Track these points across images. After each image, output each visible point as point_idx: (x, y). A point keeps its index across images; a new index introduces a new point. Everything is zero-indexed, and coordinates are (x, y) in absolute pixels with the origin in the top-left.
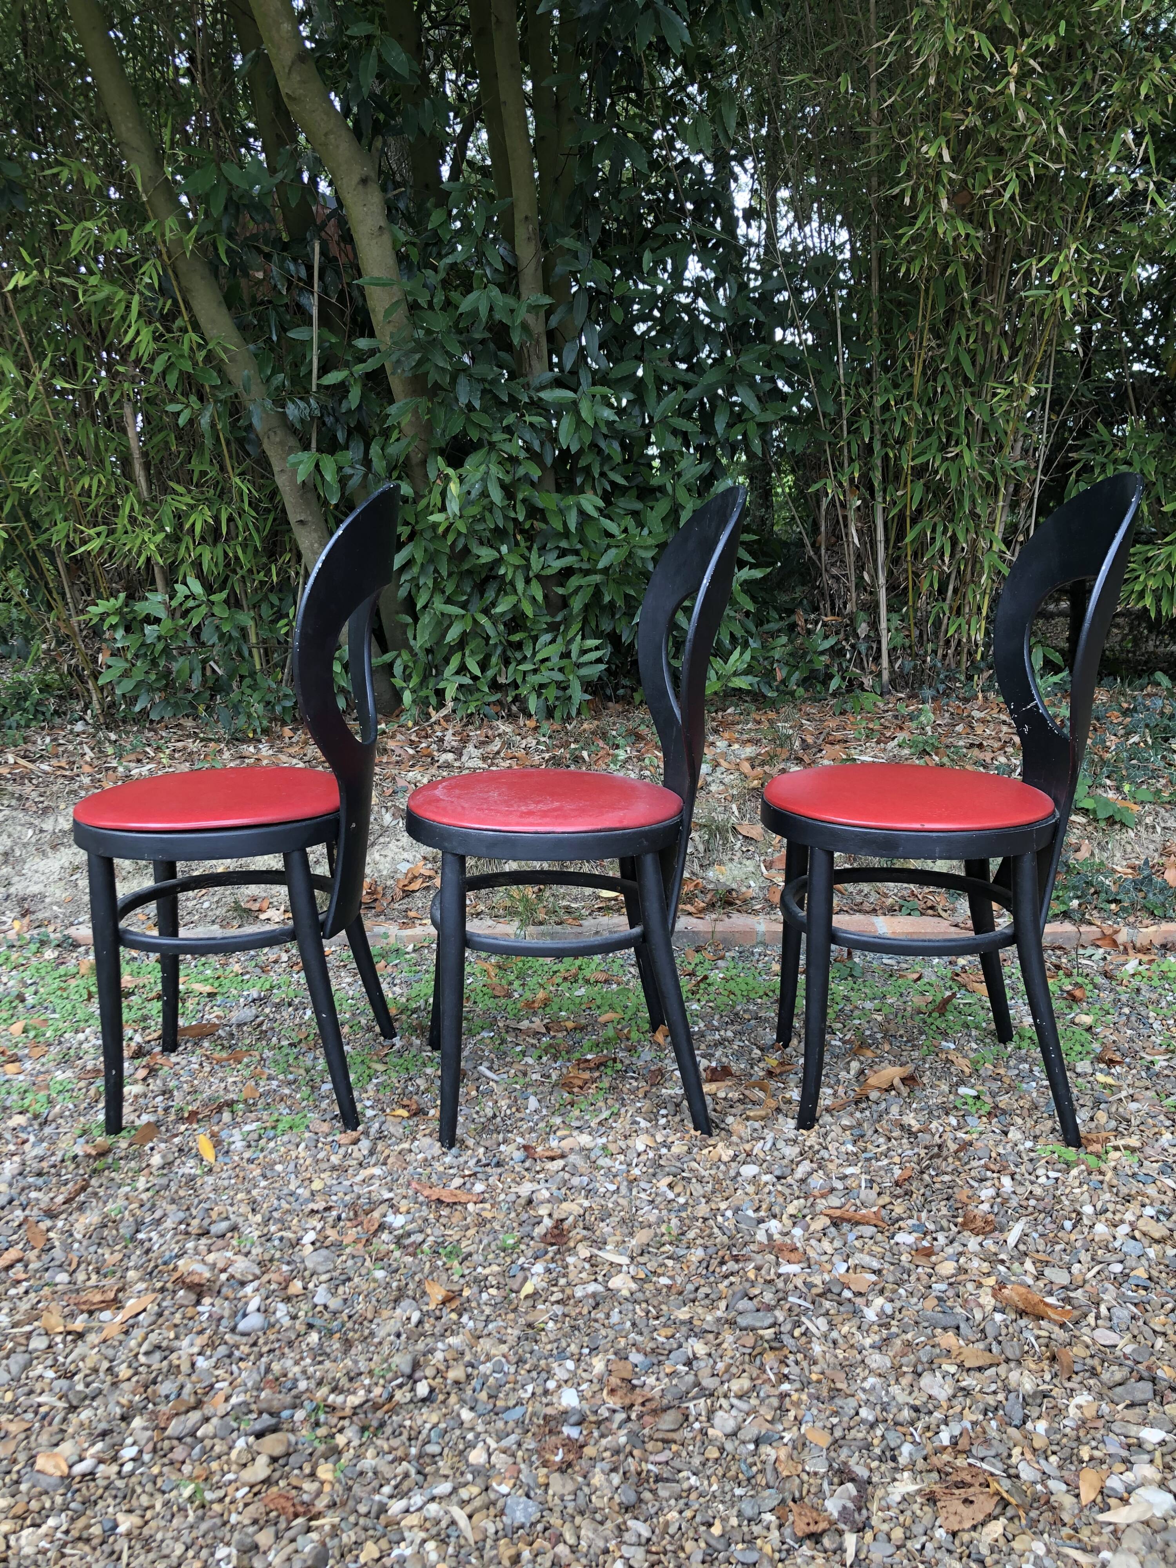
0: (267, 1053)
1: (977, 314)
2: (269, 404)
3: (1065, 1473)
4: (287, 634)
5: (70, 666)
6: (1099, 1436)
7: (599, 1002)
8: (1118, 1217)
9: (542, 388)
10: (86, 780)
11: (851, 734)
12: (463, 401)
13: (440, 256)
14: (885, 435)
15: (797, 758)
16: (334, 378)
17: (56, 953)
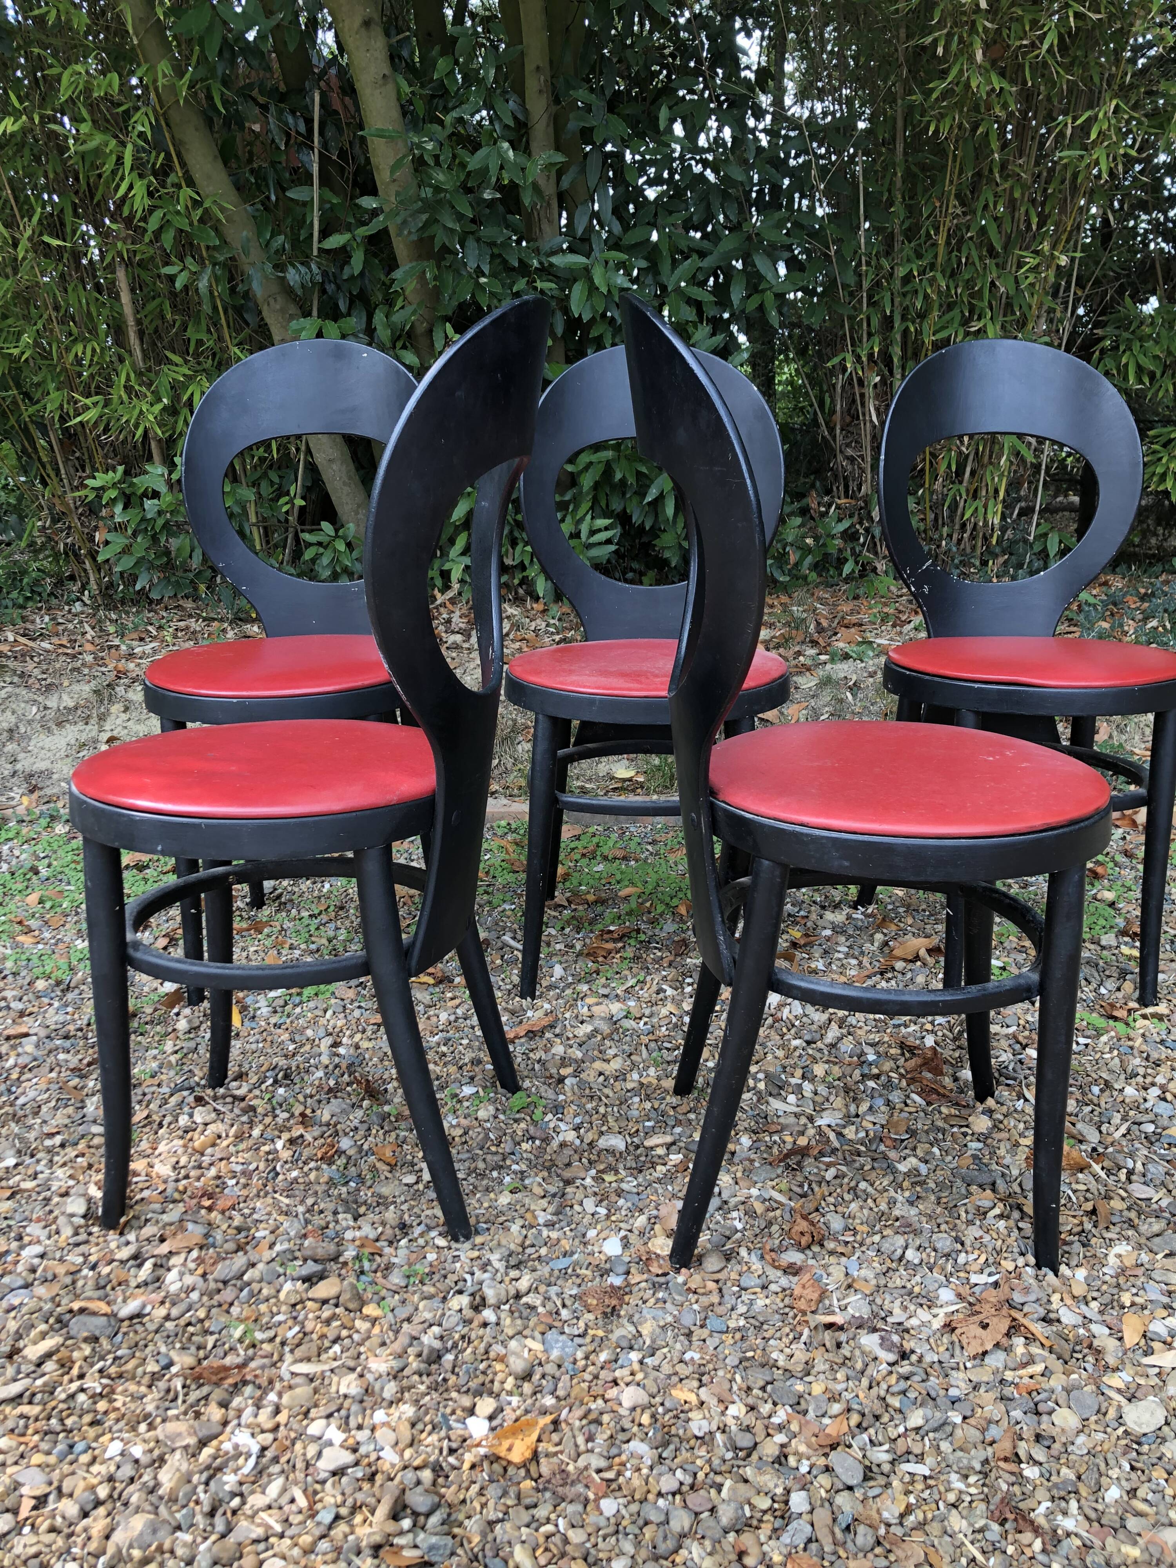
0: (287, 924)
1: (1005, 178)
2: (269, 268)
3: (1105, 1317)
4: (287, 512)
5: (66, 544)
6: (1139, 1283)
7: (618, 877)
8: (1149, 1080)
9: (553, 253)
10: (89, 658)
11: (866, 618)
12: (472, 265)
13: (446, 110)
14: (906, 308)
15: (812, 641)
16: (335, 241)
17: (67, 828)
